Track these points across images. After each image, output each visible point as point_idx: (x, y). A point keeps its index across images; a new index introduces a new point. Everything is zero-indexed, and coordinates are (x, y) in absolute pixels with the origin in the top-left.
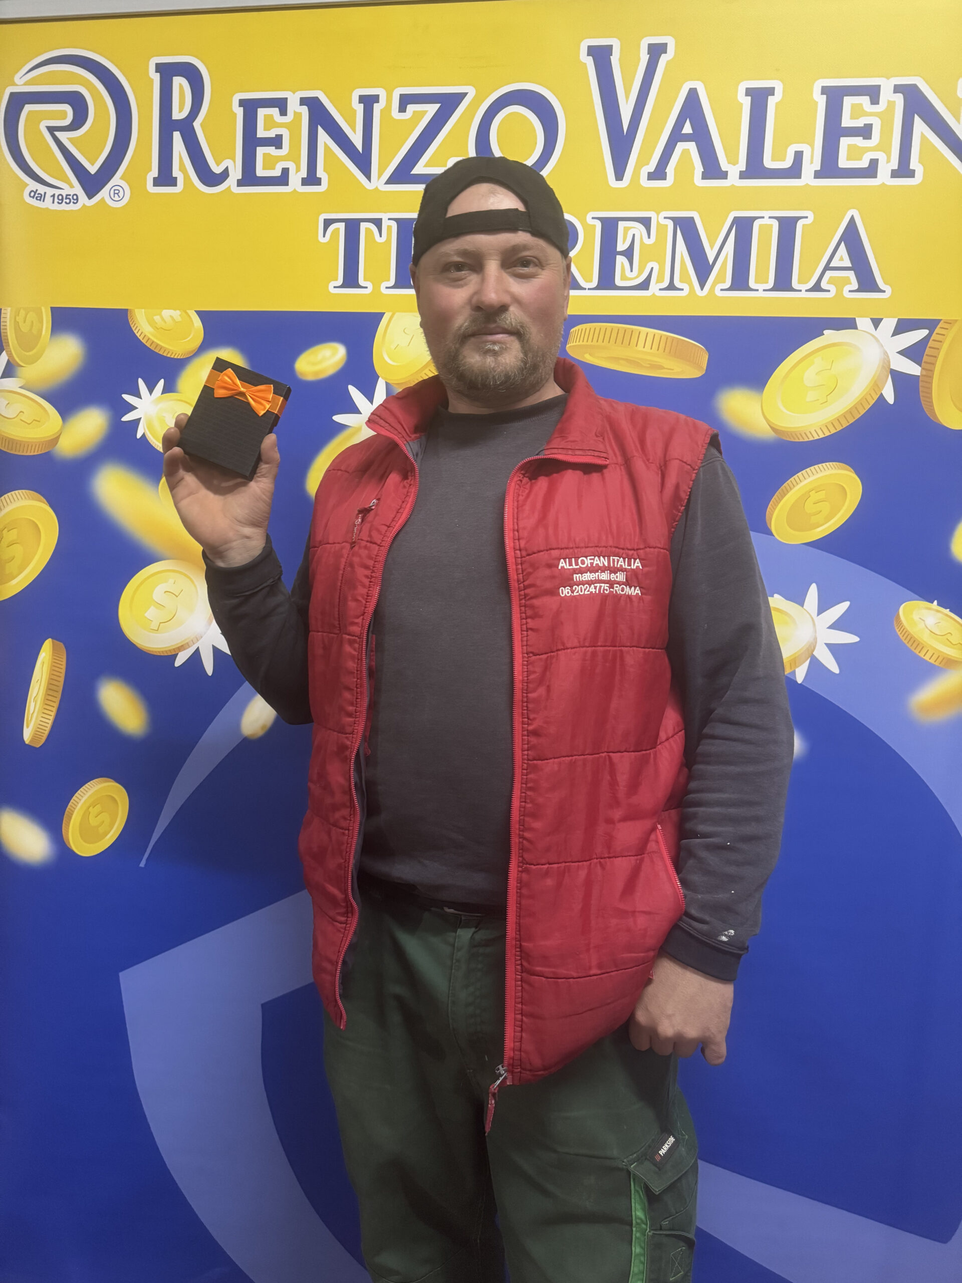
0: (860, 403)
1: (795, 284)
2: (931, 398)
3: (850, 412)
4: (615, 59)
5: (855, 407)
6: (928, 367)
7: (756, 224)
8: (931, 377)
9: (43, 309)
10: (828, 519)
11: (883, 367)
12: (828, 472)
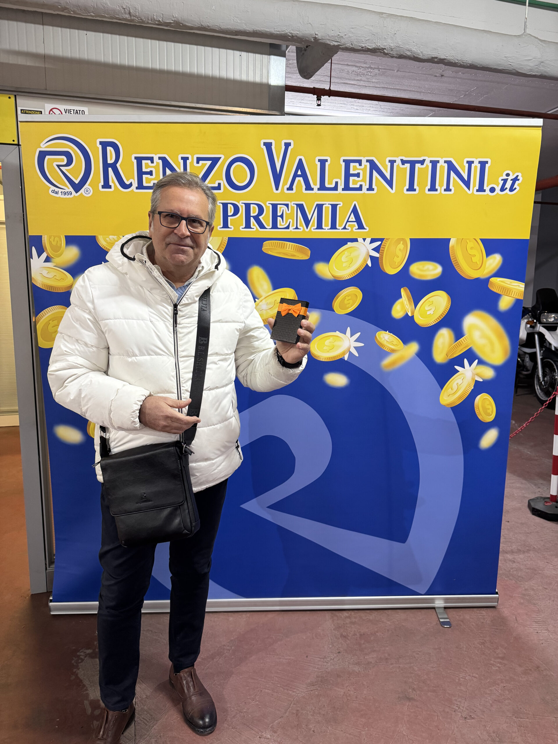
0: (360, 266)
1: (337, 227)
2: (383, 264)
3: (357, 269)
4: (273, 147)
5: (359, 268)
6: (381, 254)
7: (324, 206)
8: (383, 257)
9: (61, 236)
10: (352, 306)
11: (367, 254)
12: (351, 290)
